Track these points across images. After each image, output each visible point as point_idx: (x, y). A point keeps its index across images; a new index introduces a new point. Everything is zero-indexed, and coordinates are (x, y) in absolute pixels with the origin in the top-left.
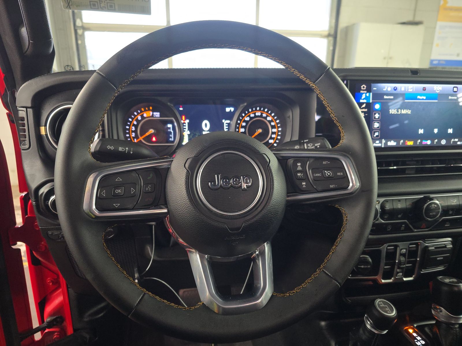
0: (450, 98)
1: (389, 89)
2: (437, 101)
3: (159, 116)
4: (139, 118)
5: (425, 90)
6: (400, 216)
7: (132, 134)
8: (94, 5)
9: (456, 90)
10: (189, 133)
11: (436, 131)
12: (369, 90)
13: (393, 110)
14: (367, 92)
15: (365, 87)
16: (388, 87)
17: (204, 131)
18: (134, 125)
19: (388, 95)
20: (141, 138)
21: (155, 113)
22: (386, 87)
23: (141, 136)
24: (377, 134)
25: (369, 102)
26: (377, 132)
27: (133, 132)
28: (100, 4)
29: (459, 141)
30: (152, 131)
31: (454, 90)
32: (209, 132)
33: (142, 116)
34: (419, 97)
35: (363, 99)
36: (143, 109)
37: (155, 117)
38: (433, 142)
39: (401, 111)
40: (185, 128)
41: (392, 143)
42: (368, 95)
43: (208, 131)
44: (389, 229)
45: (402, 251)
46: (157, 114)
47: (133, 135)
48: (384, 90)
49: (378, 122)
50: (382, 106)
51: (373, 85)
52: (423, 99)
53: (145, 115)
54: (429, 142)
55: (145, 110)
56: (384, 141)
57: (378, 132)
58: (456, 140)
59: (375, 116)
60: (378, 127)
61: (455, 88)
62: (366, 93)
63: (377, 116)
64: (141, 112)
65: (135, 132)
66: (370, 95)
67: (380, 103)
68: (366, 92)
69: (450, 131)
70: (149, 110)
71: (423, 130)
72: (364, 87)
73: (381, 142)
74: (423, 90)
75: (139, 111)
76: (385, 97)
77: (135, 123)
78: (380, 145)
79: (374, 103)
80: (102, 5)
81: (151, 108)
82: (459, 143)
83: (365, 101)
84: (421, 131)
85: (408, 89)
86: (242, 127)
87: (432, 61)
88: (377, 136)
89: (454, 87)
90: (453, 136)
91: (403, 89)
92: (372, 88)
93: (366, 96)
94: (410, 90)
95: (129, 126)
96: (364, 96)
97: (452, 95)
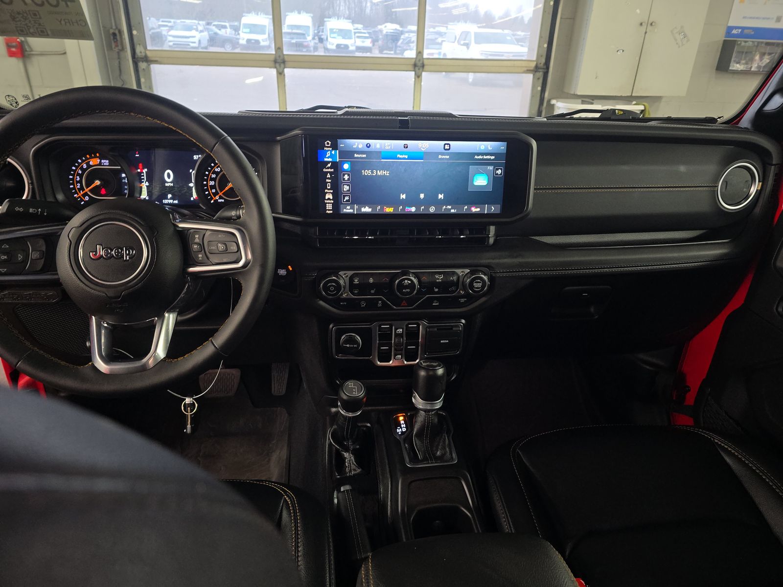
0: (440, 157)
1: (360, 146)
2: (422, 161)
3: (108, 164)
4: (85, 166)
5: (407, 147)
6: (372, 292)
7: (77, 186)
8: (22, 31)
9: (448, 148)
10: (147, 184)
11: (422, 196)
12: (335, 147)
13: (367, 171)
14: (333, 149)
15: (330, 143)
16: (359, 144)
17: (167, 182)
18: (78, 174)
19: (359, 152)
20: (87, 190)
21: (103, 161)
22: (356, 144)
23: (87, 188)
24: (347, 198)
25: (335, 161)
26: (347, 196)
27: (77, 182)
28: (29, 29)
29: (452, 208)
30: (98, 183)
31: (446, 148)
32: (172, 185)
33: (88, 164)
34: (399, 156)
35: (328, 158)
36: (88, 156)
37: (104, 166)
38: (418, 208)
39: (377, 172)
40: (144, 179)
41: (366, 210)
42: (333, 152)
43: (171, 182)
44: (363, 305)
45: (398, 330)
46: (106, 162)
47: (79, 186)
48: (354, 147)
49: (347, 185)
50: (352, 166)
51: (339, 141)
52: (404, 159)
53: (91, 163)
54: (413, 209)
55: (91, 158)
56: (356, 207)
57: (349, 196)
58: (449, 207)
59: (344, 177)
60: (349, 191)
61: (446, 146)
62: (331, 151)
63: (346, 177)
64: (87, 159)
65: (80, 182)
66: (336, 153)
67: (349, 163)
68: (331, 149)
69: (441, 196)
70: (96, 157)
71: (405, 195)
72: (328, 143)
73: (352, 208)
74: (404, 147)
75: (84, 158)
76: (356, 155)
77: (80, 172)
78: (352, 211)
79: (342, 163)
80: (32, 30)
81: (98, 155)
82: (453, 211)
83: (330, 160)
84: (403, 196)
85: (385, 146)
86: (212, 179)
87: (730, 29)
88: (347, 201)
89: (445, 144)
90: (445, 202)
91: (378, 146)
92: (338, 144)
93: (331, 153)
94: (387, 148)
95: (73, 175)
96: (328, 154)
97: (442, 154)
